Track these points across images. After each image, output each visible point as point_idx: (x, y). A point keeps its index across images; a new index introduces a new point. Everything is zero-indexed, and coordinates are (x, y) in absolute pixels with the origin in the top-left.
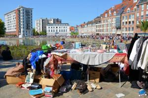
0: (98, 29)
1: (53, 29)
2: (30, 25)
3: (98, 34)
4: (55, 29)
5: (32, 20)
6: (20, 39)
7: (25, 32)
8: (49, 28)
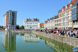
0: (56, 23)
1: (28, 25)
2: (15, 22)
3: (57, 28)
4: (30, 25)
5: (16, 19)
6: (6, 31)
7: (11, 26)
8: (26, 24)
